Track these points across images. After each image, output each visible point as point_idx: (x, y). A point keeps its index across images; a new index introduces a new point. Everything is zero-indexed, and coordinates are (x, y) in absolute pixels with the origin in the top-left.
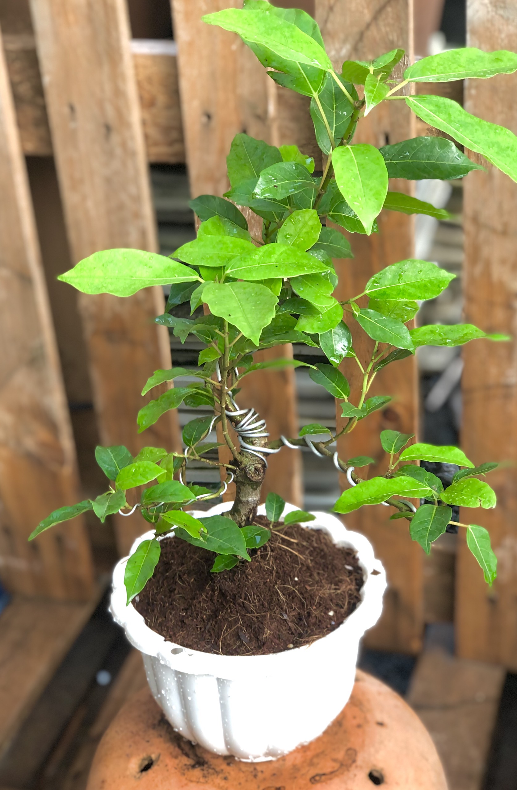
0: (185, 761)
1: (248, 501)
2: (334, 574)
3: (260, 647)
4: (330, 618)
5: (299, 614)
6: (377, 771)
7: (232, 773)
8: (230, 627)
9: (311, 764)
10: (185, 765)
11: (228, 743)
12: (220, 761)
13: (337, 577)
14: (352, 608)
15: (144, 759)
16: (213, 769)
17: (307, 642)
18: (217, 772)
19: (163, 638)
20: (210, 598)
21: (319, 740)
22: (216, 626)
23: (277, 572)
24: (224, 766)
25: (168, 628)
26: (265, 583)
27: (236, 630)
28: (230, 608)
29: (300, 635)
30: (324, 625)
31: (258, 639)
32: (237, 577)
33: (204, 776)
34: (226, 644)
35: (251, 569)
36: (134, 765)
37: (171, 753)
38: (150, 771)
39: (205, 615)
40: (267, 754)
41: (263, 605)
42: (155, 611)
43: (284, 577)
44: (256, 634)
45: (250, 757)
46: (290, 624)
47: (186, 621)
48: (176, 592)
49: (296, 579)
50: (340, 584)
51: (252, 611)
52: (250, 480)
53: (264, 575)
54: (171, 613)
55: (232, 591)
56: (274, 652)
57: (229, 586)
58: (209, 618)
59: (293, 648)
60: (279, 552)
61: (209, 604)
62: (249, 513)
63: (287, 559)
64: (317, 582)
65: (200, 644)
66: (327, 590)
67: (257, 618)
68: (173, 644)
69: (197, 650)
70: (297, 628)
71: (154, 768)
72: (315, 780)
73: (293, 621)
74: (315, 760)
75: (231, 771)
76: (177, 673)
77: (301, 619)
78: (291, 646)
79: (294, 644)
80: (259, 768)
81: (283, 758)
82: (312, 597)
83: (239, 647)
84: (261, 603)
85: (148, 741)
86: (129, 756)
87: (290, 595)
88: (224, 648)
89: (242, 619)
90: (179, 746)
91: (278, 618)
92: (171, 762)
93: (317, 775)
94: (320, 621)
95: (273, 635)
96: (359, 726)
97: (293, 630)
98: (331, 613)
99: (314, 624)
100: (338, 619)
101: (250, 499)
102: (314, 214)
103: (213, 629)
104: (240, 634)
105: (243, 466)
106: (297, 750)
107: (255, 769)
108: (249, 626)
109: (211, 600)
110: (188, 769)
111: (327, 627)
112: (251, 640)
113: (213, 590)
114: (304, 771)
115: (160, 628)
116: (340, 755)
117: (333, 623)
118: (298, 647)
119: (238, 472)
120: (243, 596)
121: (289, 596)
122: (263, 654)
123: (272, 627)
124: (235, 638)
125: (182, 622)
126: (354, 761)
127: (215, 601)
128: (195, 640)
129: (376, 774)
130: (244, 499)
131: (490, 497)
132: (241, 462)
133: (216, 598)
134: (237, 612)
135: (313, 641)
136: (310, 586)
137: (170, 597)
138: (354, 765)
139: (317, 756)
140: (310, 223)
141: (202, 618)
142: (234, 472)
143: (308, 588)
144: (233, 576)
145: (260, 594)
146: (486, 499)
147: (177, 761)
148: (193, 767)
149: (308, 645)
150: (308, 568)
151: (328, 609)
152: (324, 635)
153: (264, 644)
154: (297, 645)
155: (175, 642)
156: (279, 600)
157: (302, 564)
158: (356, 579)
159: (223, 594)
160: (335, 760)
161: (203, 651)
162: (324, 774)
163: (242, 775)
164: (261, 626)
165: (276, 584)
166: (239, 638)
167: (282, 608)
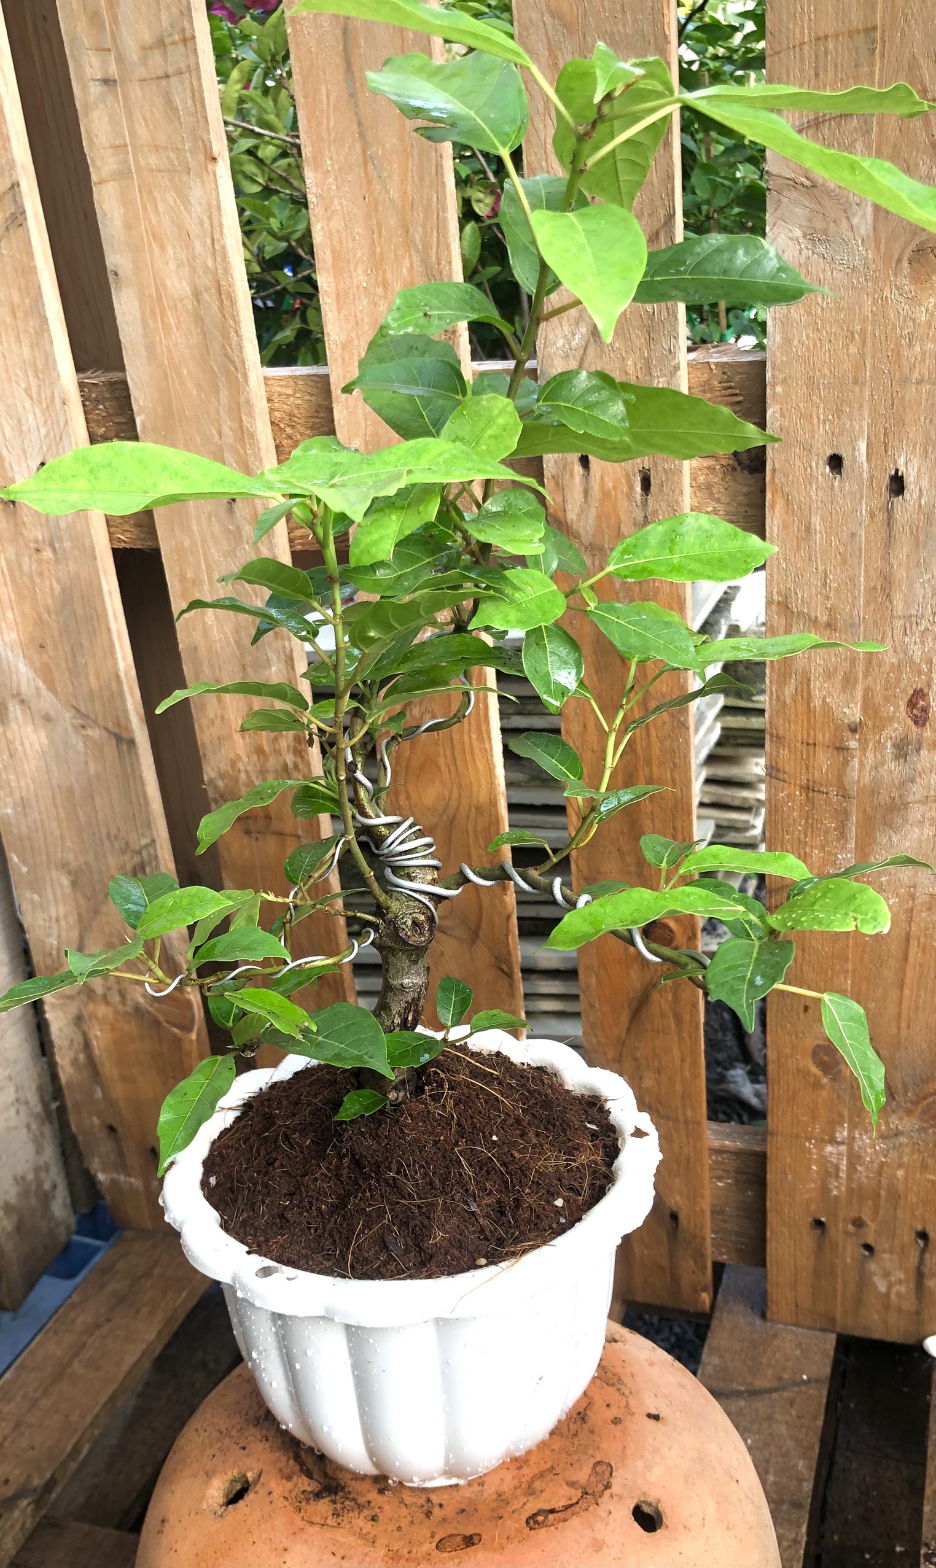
0: (305, 1484)
1: (402, 985)
2: (565, 1134)
3: (423, 1264)
4: (558, 1211)
5: (499, 1202)
6: (650, 1505)
7: (386, 1507)
8: (367, 1226)
9: (531, 1491)
10: (303, 1492)
11: (372, 1452)
12: (366, 1485)
13: (570, 1140)
14: (598, 1194)
15: (234, 1481)
16: (354, 1500)
17: (514, 1254)
18: (359, 1506)
19: (247, 1249)
20: (334, 1173)
21: (542, 1445)
22: (345, 1225)
23: (459, 1125)
24: (373, 1495)
25: (256, 1228)
26: (436, 1143)
27: (381, 1232)
28: (370, 1190)
29: (501, 1242)
30: (545, 1223)
31: (421, 1250)
32: (384, 1130)
33: (336, 1514)
34: (361, 1258)
35: (410, 1115)
36: (216, 1490)
37: (281, 1470)
38: (241, 1503)
39: (326, 1204)
40: (449, 1473)
41: (431, 1183)
42: (239, 1201)
43: (470, 1132)
44: (418, 1237)
45: (415, 1479)
46: (481, 1220)
47: (289, 1215)
48: (277, 1164)
49: (495, 1138)
50: (576, 1153)
51: (409, 1194)
52: (405, 943)
53: (434, 1128)
54: (263, 1203)
55: (373, 1157)
56: (450, 1274)
57: (368, 1148)
58: (334, 1209)
59: (486, 1265)
60: (466, 1091)
61: (332, 1183)
62: (407, 1010)
63: (480, 1104)
64: (534, 1146)
65: (313, 1259)
66: (553, 1161)
67: (419, 1207)
68: (262, 1258)
69: (307, 1270)
70: (496, 1229)
71: (250, 1497)
72: (536, 1522)
73: (487, 1216)
74: (537, 1484)
75: (385, 1504)
76: (277, 1317)
77: (503, 1213)
78: (483, 1261)
79: (486, 1257)
80: (435, 1499)
81: (481, 1481)
82: (523, 1171)
83: (385, 1263)
84: (428, 1179)
85: (244, 1448)
86: (209, 1475)
87: (483, 1166)
88: (357, 1266)
89: (391, 1210)
90: (297, 1458)
91: (459, 1209)
92: (278, 1487)
93: (539, 1513)
94: (538, 1217)
95: (449, 1240)
96: (616, 1421)
97: (488, 1233)
98: (559, 1202)
99: (529, 1222)
100: (571, 1214)
101: (406, 981)
102: (508, 405)
103: (339, 1231)
104: (389, 1238)
105: (390, 915)
106: (503, 1466)
107: (429, 1500)
108: (404, 1224)
109: (338, 1176)
110: (308, 1500)
111: (551, 1227)
112: (407, 1251)
113: (341, 1158)
114: (516, 1505)
115: (242, 1230)
116: (582, 1475)
117: (563, 1220)
118: (495, 1264)
119: (381, 927)
120: (394, 1167)
121: (481, 1168)
122: (429, 1277)
123: (447, 1227)
124: (377, 1248)
125: (282, 1216)
126: (608, 1486)
127: (344, 1178)
128: (304, 1252)
129: (646, 1509)
130: (395, 983)
131: (875, 911)
132: (388, 908)
133: (345, 1172)
134: (382, 1196)
135: (524, 1252)
136: (519, 1151)
137: (266, 1173)
138: (607, 1493)
139: (542, 1475)
140: (501, 421)
141: (319, 1210)
142: (376, 928)
143: (516, 1155)
144: (377, 1129)
145: (426, 1162)
146: (866, 914)
147: (289, 1485)
148: (318, 1496)
149: (513, 1260)
150: (518, 1121)
151: (554, 1195)
152: (545, 1242)
153: (431, 1257)
154: (494, 1259)
155: (265, 1256)
156: (461, 1175)
157: (507, 1114)
158: (605, 1146)
159: (357, 1163)
160: (572, 1484)
161: (318, 1273)
162: (552, 1511)
163: (404, 1511)
164: (426, 1222)
165: (456, 1144)
166: (385, 1247)
167: (467, 1190)
